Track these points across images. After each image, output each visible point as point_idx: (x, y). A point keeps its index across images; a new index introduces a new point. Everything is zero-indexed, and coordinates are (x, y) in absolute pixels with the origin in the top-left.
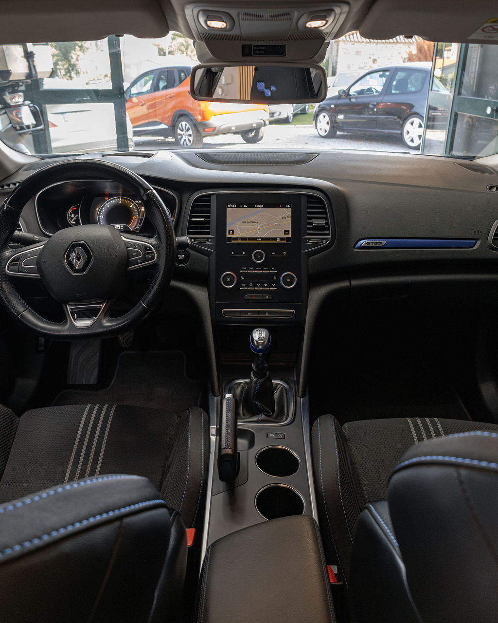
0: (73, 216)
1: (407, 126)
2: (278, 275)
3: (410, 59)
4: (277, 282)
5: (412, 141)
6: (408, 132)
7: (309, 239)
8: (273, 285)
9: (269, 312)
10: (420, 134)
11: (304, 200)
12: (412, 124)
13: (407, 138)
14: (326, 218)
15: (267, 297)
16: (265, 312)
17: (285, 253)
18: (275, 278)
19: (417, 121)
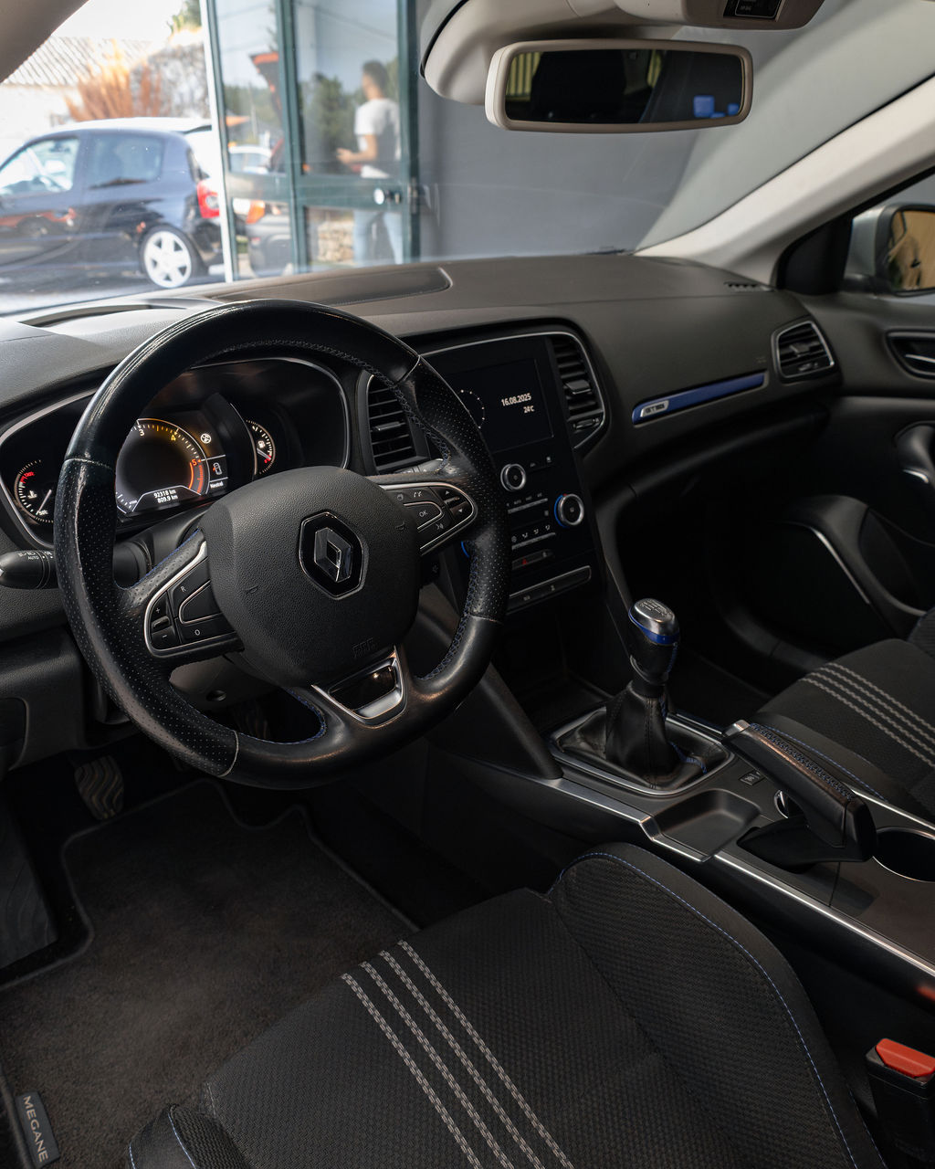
0: (32, 495)
1: (150, 251)
2: (551, 505)
3: (75, 115)
4: (552, 520)
5: (168, 278)
6: (155, 263)
7: (576, 422)
8: (548, 528)
9: (555, 583)
10: (181, 264)
11: (550, 348)
12: (159, 244)
13: (155, 275)
14: (586, 377)
15: (545, 555)
16: (548, 586)
17: (549, 459)
18: (547, 513)
19: (168, 238)
